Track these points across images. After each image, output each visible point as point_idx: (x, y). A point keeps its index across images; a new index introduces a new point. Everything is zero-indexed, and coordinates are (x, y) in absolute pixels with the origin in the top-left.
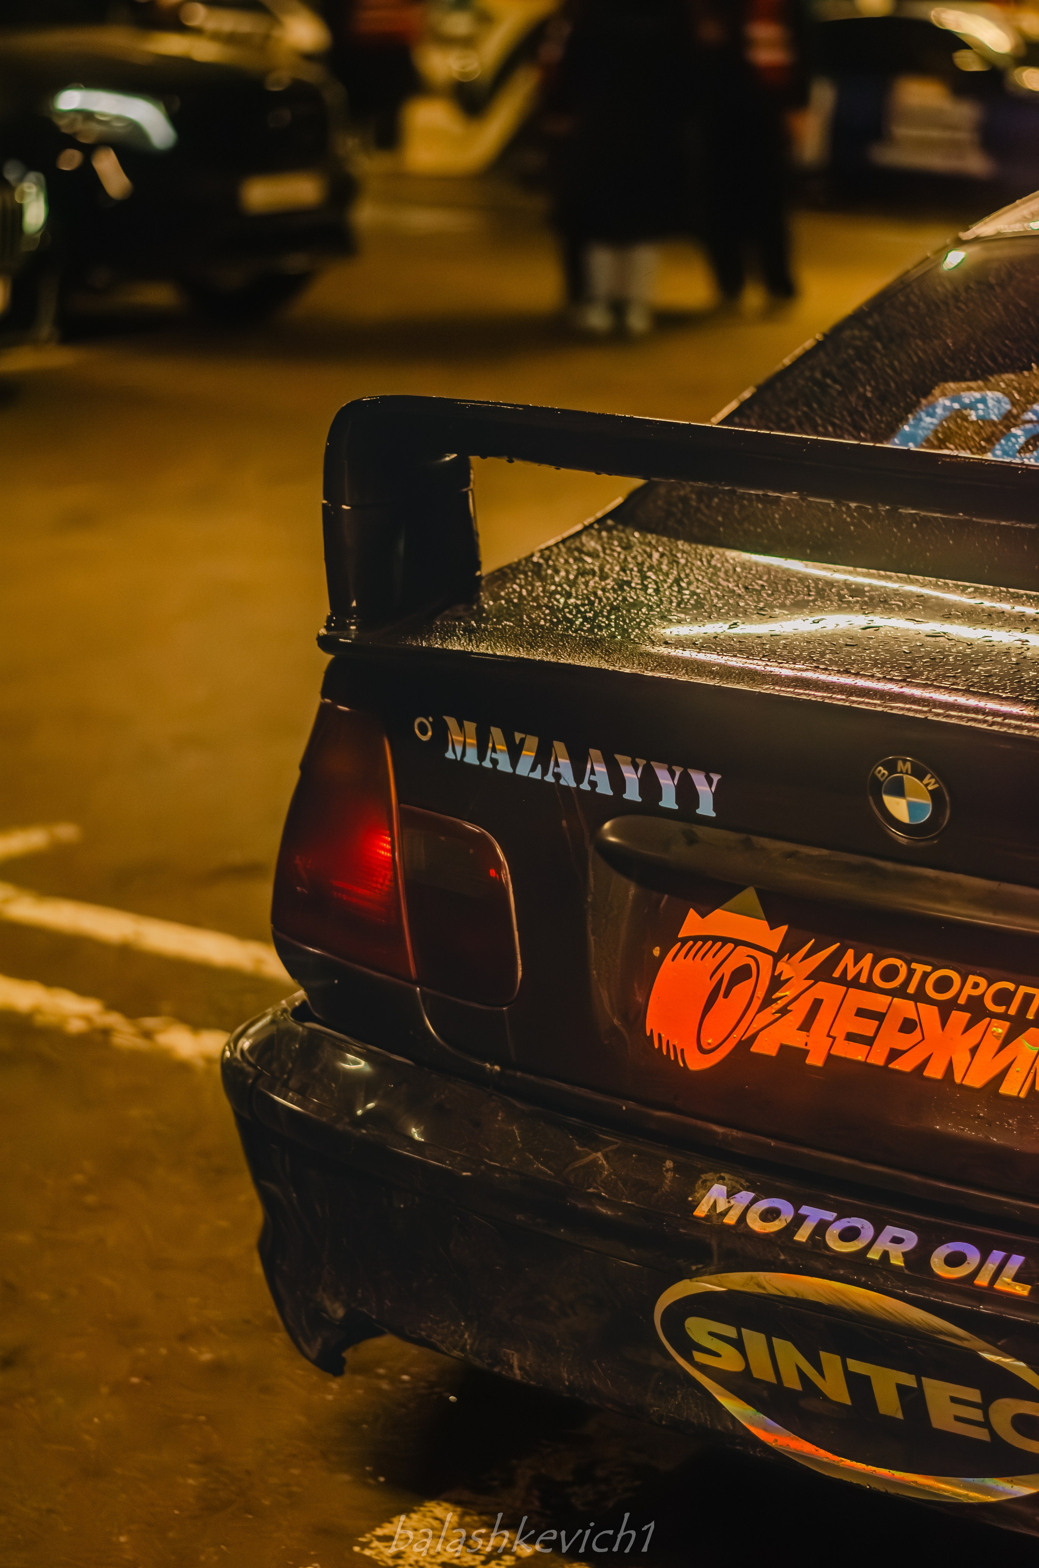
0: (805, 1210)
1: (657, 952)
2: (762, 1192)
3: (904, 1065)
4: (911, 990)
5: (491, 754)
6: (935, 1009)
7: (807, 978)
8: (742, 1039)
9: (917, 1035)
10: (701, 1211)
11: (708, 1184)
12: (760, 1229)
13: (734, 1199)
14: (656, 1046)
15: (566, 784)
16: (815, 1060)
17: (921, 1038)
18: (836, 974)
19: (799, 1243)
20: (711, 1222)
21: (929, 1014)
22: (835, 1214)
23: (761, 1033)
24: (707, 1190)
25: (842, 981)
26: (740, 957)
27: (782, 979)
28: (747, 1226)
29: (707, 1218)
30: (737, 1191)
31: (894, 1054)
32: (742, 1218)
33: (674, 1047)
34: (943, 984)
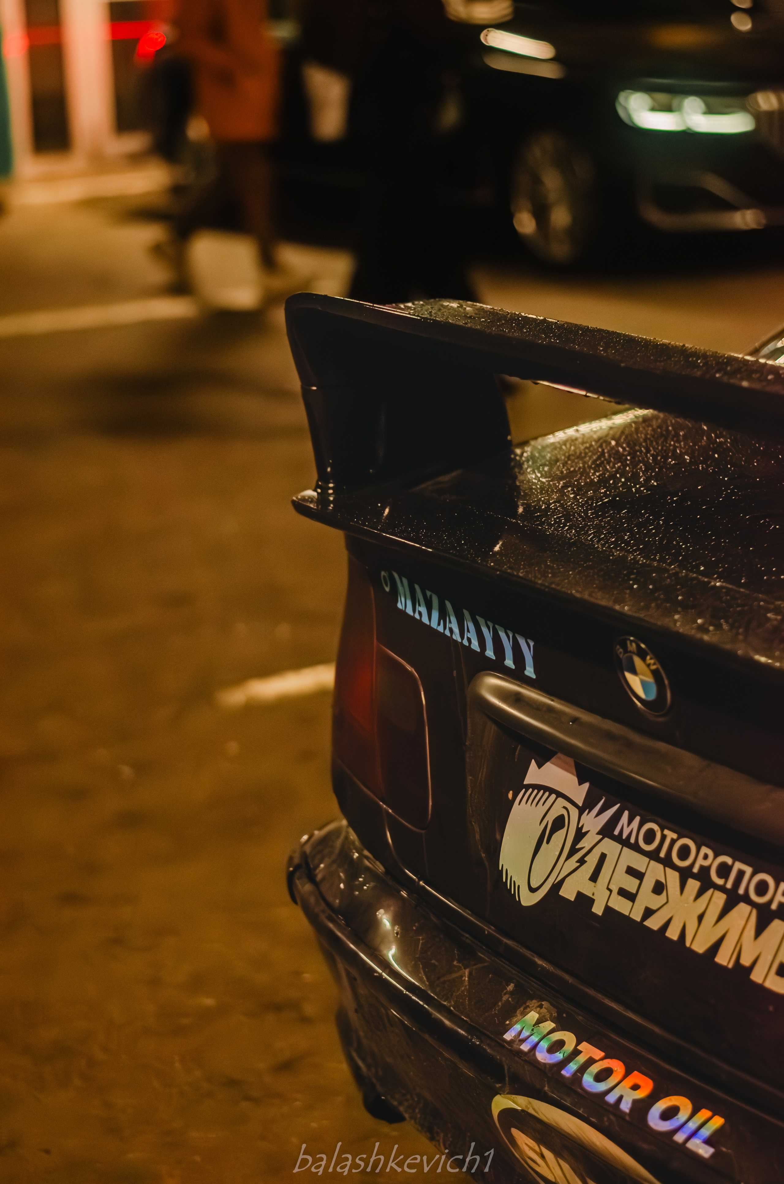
0: (584, 1046)
1: (510, 795)
2: (562, 1025)
3: (654, 923)
4: (662, 855)
5: (418, 608)
6: (677, 874)
7: (598, 833)
8: (555, 883)
9: (663, 898)
10: (508, 1036)
11: (528, 1009)
12: (542, 1059)
13: (538, 1027)
14: (504, 881)
15: (456, 639)
16: (598, 909)
17: (665, 901)
18: (616, 832)
19: (563, 1076)
20: (512, 1046)
21: (673, 878)
22: (602, 1054)
23: (567, 879)
24: (522, 1016)
25: (618, 839)
26: (559, 807)
27: (583, 831)
28: (534, 1055)
29: (511, 1042)
30: (544, 1020)
31: (649, 913)
32: (535, 1046)
33: (514, 882)
34: (684, 853)
